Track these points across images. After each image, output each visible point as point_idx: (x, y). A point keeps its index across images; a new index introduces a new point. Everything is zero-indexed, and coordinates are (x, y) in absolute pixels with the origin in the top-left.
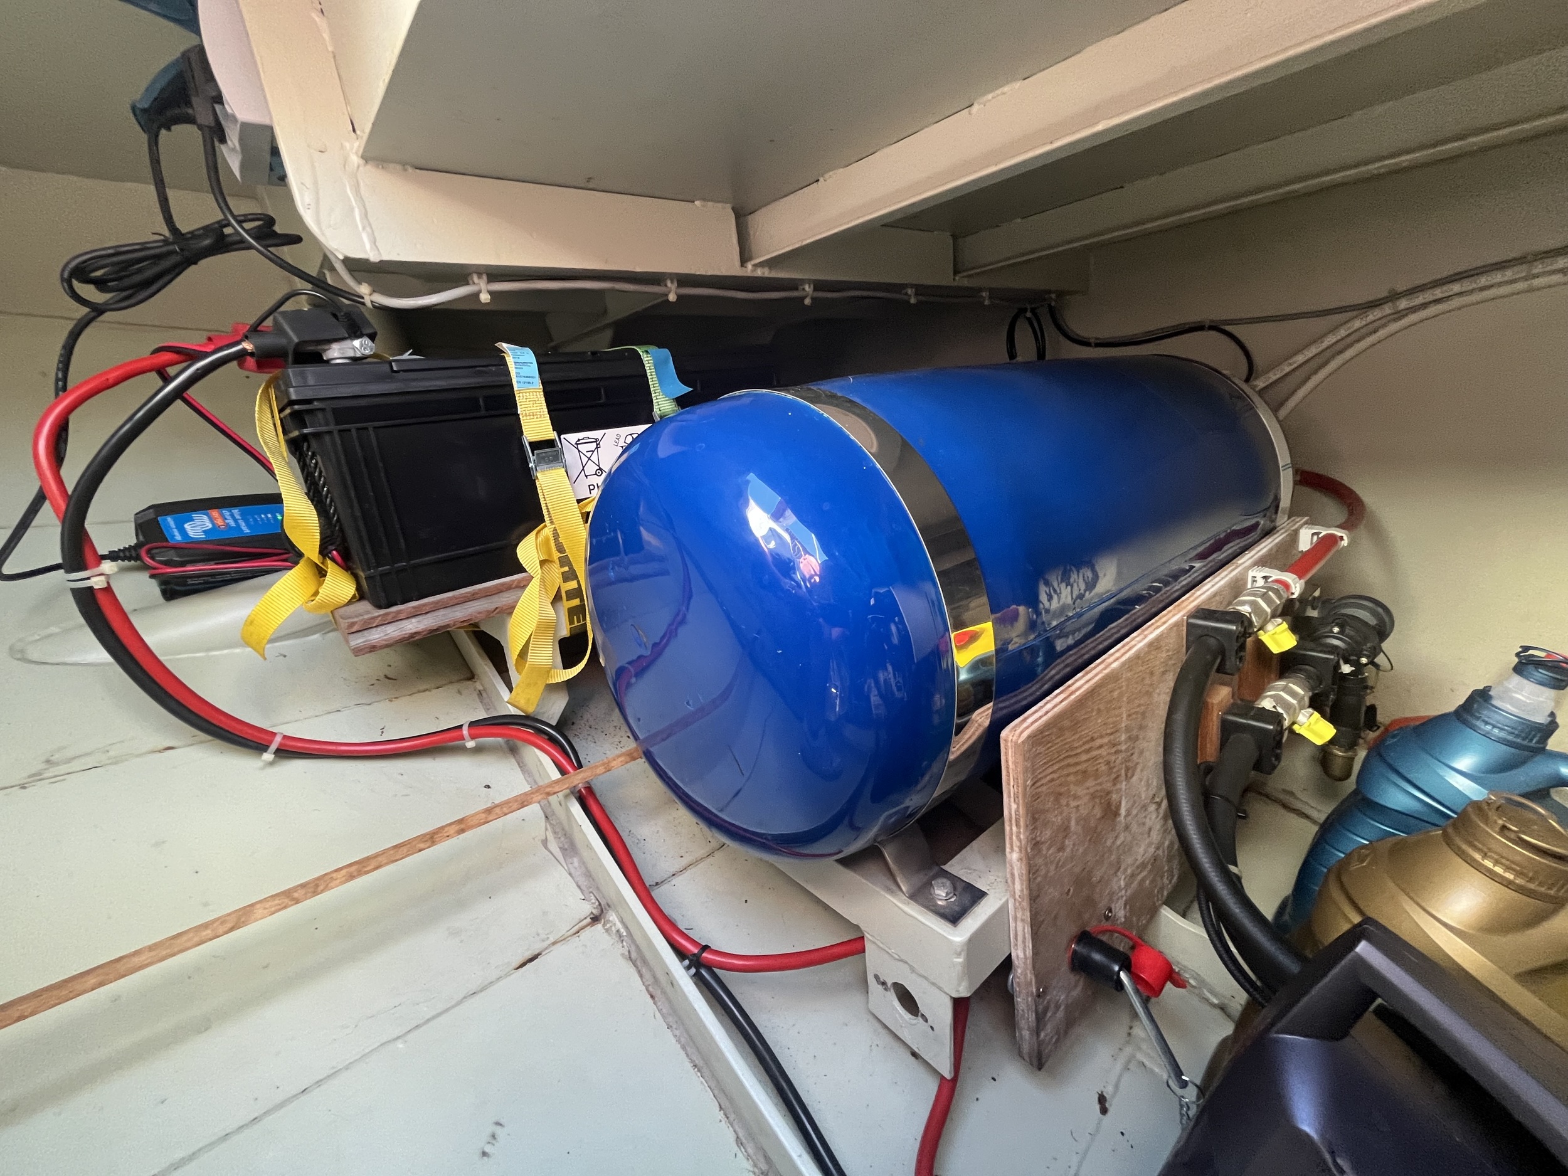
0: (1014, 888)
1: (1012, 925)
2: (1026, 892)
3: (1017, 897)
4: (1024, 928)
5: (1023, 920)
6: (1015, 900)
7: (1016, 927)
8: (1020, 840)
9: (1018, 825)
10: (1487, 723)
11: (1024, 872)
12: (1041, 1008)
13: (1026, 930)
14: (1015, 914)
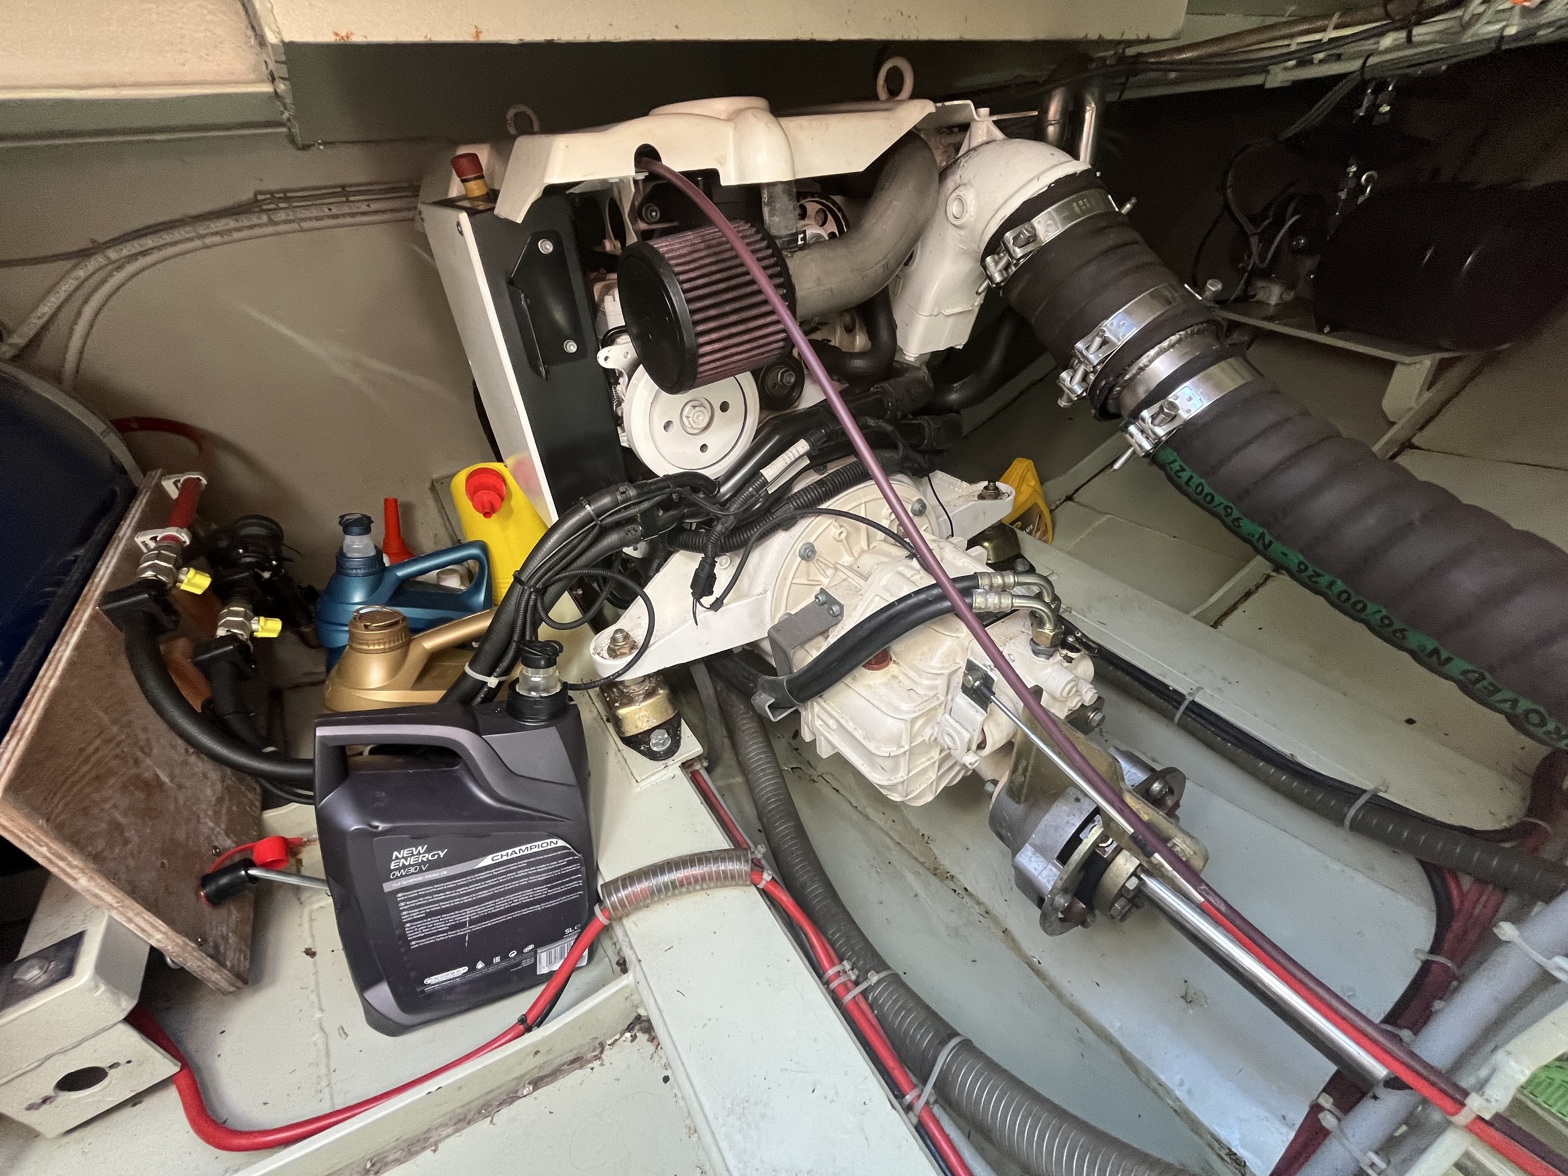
0: (106, 902)
1: (131, 927)
2: (120, 894)
3: (115, 905)
4: (144, 918)
5: (137, 914)
6: (116, 908)
7: (137, 925)
8: (76, 867)
9: (63, 859)
10: (352, 569)
11: (104, 883)
12: (211, 951)
13: (147, 917)
14: (126, 917)
